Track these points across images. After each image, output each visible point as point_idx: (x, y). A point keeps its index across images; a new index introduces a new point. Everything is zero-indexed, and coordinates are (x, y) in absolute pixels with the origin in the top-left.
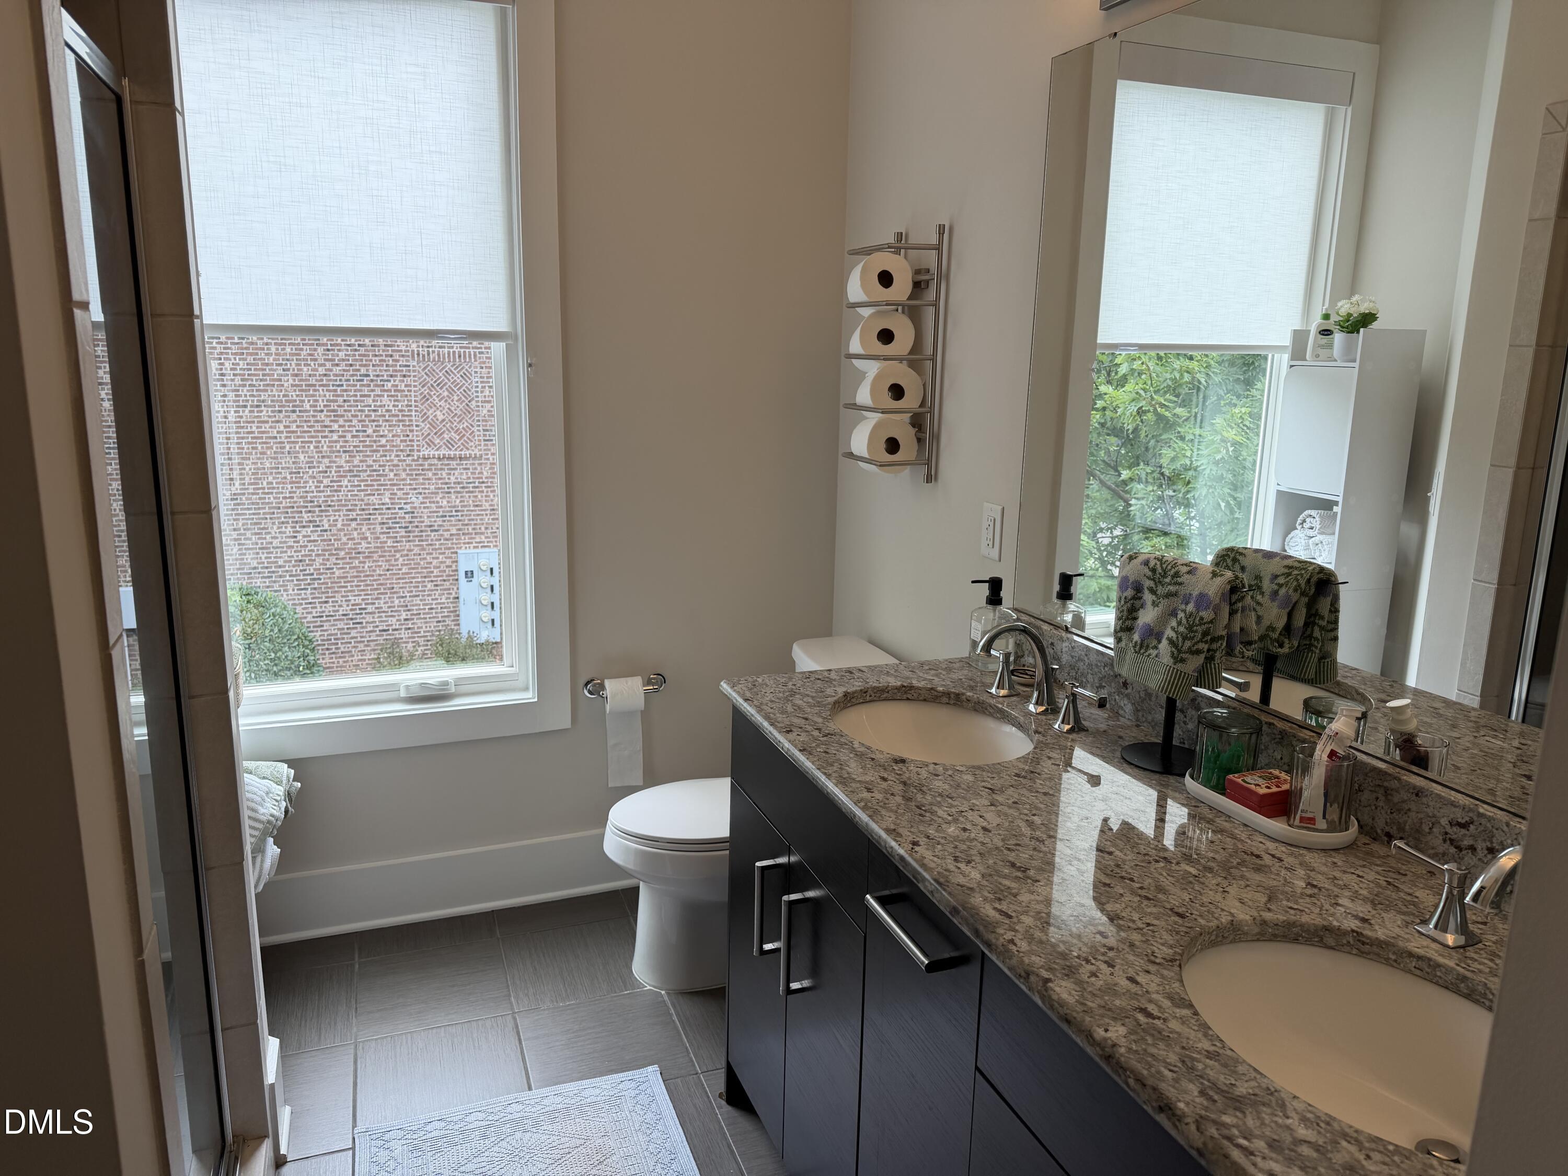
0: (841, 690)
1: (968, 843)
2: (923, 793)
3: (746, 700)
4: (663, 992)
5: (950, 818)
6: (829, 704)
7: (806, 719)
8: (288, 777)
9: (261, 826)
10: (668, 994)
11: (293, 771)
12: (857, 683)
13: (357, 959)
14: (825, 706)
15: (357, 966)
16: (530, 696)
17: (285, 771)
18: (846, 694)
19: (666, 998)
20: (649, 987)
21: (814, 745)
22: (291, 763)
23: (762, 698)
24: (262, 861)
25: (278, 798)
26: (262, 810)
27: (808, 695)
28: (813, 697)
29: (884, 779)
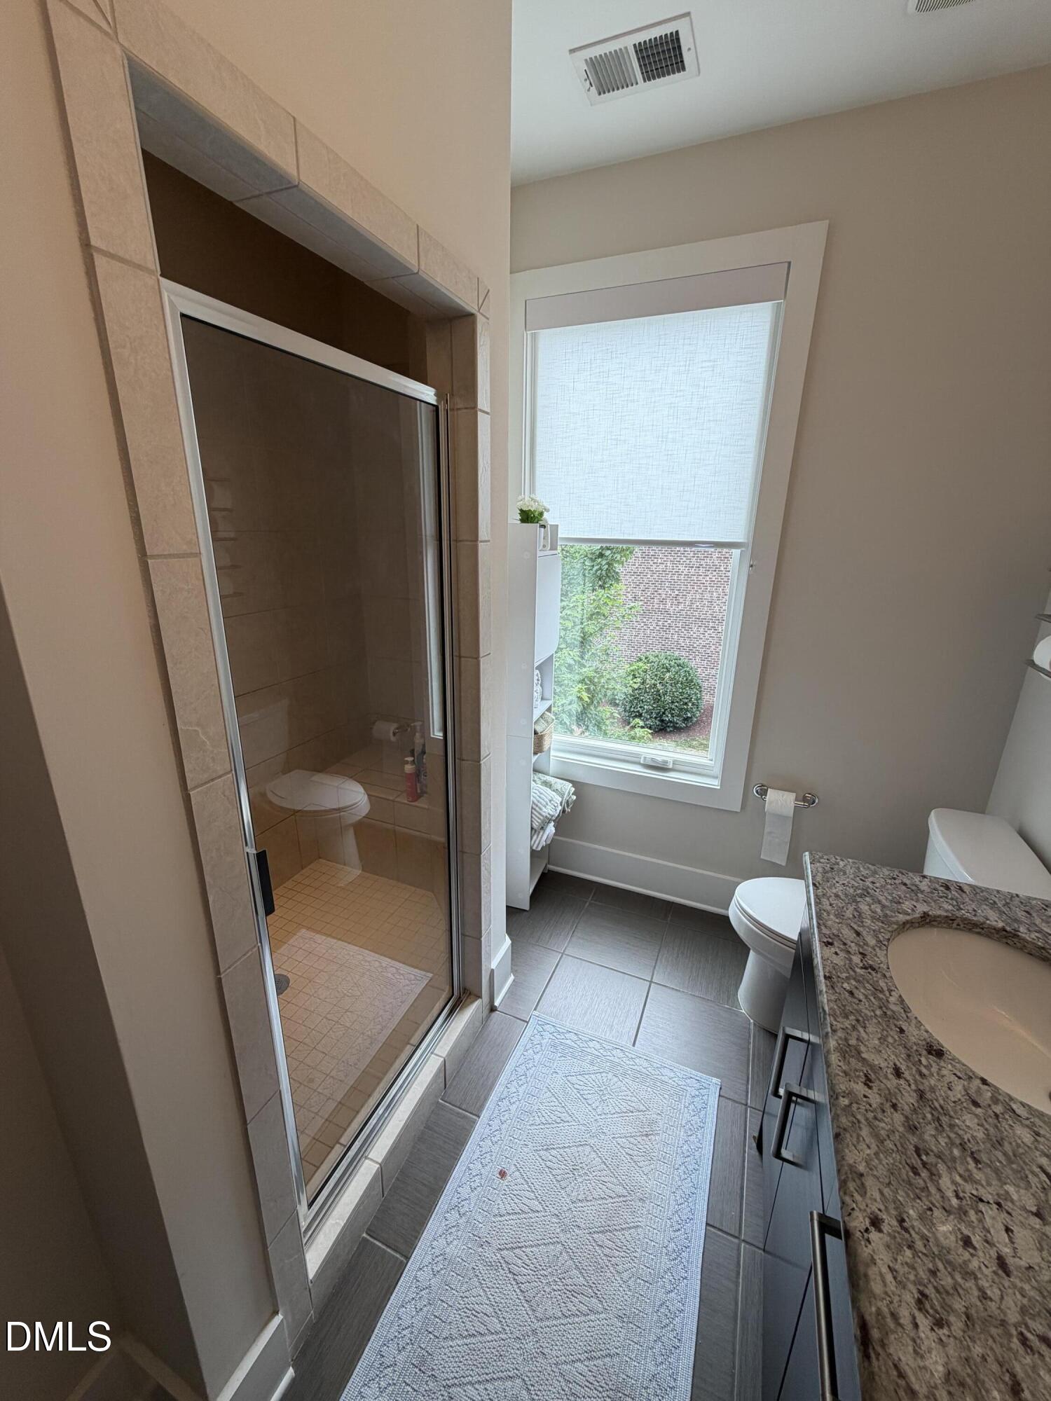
0: (922, 908)
1: (958, 1278)
2: (940, 1128)
3: (814, 884)
4: (752, 1021)
5: (955, 1202)
6: (896, 923)
7: (858, 934)
8: (569, 793)
9: (542, 818)
10: (755, 1024)
11: (573, 789)
12: (946, 906)
13: (590, 899)
14: (890, 924)
15: (588, 904)
16: (715, 784)
17: (569, 788)
18: (925, 915)
19: (752, 1027)
20: (743, 1011)
21: (844, 975)
22: (574, 783)
23: (830, 888)
24: (542, 835)
25: (556, 805)
26: (544, 810)
27: (879, 902)
28: (884, 906)
29: (898, 1073)
